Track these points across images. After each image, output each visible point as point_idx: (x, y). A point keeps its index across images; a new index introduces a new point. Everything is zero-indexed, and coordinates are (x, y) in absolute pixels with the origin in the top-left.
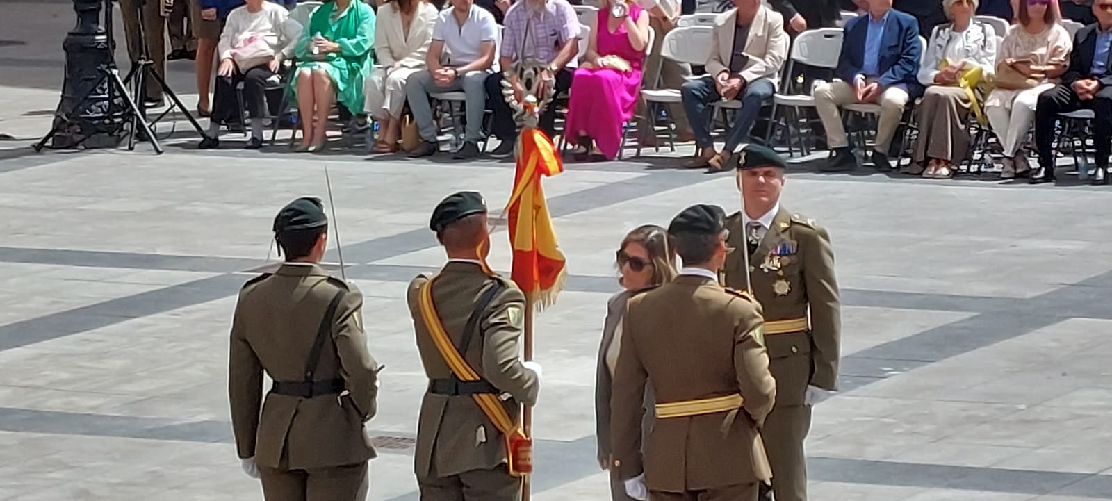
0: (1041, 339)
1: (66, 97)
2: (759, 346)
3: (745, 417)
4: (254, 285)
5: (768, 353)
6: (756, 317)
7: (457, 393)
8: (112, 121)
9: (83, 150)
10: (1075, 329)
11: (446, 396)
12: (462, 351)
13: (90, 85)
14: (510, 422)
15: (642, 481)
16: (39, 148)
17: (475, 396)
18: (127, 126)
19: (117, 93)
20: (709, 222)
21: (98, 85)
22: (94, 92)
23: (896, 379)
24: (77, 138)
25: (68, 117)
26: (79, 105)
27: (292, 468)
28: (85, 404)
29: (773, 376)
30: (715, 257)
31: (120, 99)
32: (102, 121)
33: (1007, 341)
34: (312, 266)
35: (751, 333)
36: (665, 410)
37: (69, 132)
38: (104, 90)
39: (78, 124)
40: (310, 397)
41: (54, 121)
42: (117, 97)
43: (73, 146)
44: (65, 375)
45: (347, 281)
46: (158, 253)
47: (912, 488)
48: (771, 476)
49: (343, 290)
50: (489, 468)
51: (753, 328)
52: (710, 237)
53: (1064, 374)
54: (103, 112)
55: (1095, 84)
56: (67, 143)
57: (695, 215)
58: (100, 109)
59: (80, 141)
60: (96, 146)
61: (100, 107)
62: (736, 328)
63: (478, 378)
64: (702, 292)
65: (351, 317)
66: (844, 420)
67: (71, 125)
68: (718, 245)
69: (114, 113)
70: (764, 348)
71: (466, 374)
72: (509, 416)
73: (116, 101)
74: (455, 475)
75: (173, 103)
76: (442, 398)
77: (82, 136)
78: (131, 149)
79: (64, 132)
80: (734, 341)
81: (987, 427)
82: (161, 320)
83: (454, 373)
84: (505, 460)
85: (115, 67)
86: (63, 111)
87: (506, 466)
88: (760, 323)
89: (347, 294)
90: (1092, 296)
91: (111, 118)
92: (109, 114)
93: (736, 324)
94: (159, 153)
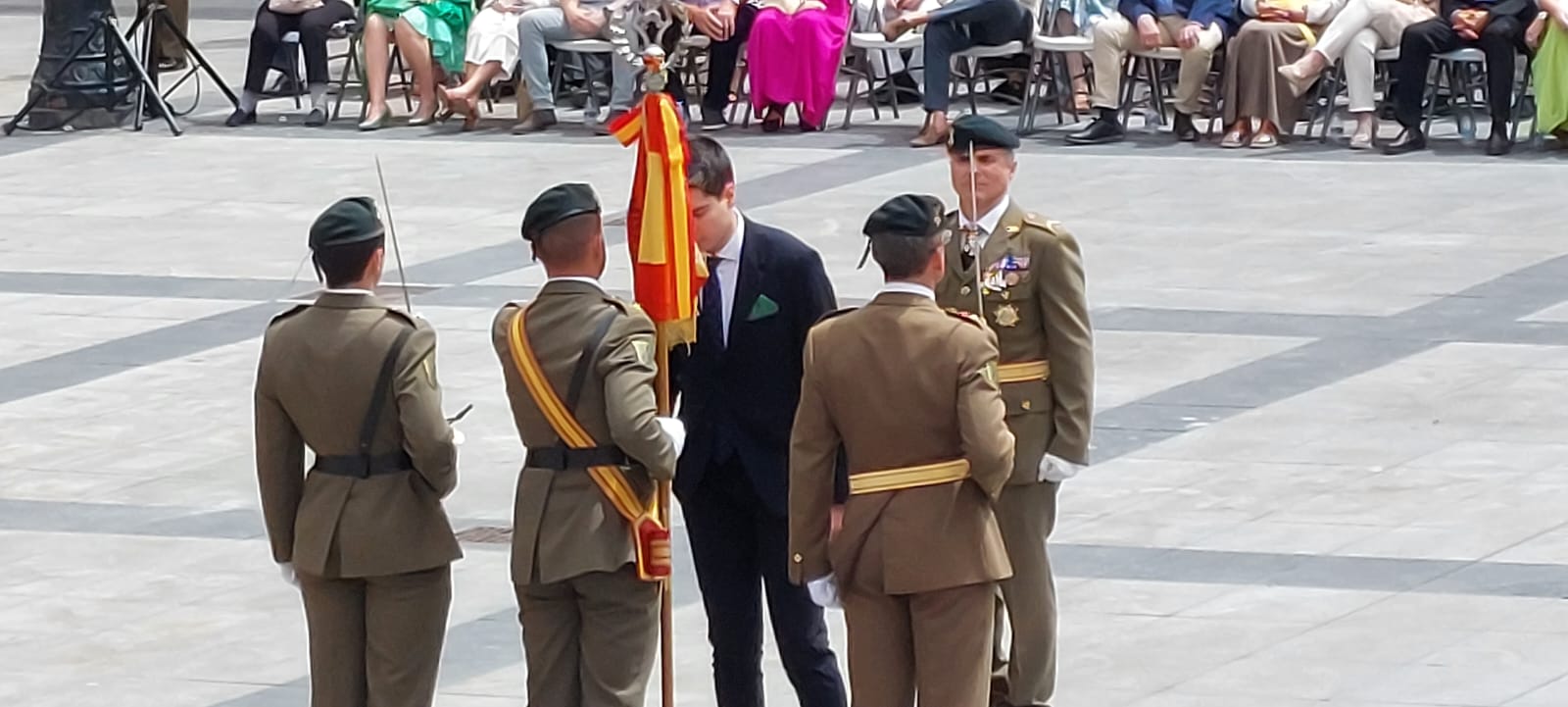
0: (1404, 373)
1: (47, 59)
2: (993, 389)
3: (973, 490)
4: (283, 322)
5: (1004, 401)
6: (987, 349)
7: (565, 467)
8: (110, 91)
9: (70, 131)
10: (1454, 358)
11: (550, 472)
12: (571, 405)
13: (79, 41)
14: (641, 508)
15: (831, 582)
16: (10, 129)
17: (590, 470)
18: (132, 97)
19: (118, 51)
20: (919, 220)
21: (89, 40)
22: (85, 50)
23: (1201, 432)
24: (64, 115)
25: (50, 85)
26: (64, 69)
27: (345, 575)
28: (68, 488)
29: (1011, 431)
30: (930, 268)
31: (123, 59)
32: (94, 91)
33: (1360, 378)
34: (363, 295)
35: (980, 371)
36: (863, 483)
37: (51, 107)
38: (98, 47)
39: (65, 96)
40: (368, 474)
41: (30, 92)
42: (118, 56)
43: (57, 126)
44: (39, 449)
45: (413, 316)
46: (173, 274)
47: (1221, 586)
48: (1011, 574)
49: (408, 327)
50: (611, 569)
51: (984, 365)
52: (920, 239)
53: (1436, 422)
54: (100, 78)
55: (1481, 14)
56: (49, 123)
57: (901, 209)
58: (93, 74)
59: (66, 122)
60: (89, 125)
61: (95, 70)
62: (961, 364)
63: (594, 445)
64: (910, 316)
65: (420, 367)
66: (1126, 492)
67: (53, 97)
68: (934, 251)
69: (113, 78)
70: (998, 392)
71: (577, 439)
72: (639, 498)
73: (116, 62)
74: (567, 582)
75: (196, 63)
76: (545, 473)
77: (70, 113)
78: (138, 129)
79: (43, 107)
80: (958, 381)
81: (1324, 496)
82: (175, 369)
83: (561, 439)
84: (634, 560)
85: (113, 15)
86: (43, 77)
87: (634, 566)
88: (993, 358)
89: (415, 333)
90: (1478, 312)
91: (110, 85)
92: (108, 80)
93: (960, 360)
94: (177, 134)
